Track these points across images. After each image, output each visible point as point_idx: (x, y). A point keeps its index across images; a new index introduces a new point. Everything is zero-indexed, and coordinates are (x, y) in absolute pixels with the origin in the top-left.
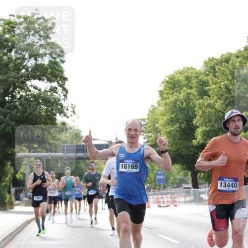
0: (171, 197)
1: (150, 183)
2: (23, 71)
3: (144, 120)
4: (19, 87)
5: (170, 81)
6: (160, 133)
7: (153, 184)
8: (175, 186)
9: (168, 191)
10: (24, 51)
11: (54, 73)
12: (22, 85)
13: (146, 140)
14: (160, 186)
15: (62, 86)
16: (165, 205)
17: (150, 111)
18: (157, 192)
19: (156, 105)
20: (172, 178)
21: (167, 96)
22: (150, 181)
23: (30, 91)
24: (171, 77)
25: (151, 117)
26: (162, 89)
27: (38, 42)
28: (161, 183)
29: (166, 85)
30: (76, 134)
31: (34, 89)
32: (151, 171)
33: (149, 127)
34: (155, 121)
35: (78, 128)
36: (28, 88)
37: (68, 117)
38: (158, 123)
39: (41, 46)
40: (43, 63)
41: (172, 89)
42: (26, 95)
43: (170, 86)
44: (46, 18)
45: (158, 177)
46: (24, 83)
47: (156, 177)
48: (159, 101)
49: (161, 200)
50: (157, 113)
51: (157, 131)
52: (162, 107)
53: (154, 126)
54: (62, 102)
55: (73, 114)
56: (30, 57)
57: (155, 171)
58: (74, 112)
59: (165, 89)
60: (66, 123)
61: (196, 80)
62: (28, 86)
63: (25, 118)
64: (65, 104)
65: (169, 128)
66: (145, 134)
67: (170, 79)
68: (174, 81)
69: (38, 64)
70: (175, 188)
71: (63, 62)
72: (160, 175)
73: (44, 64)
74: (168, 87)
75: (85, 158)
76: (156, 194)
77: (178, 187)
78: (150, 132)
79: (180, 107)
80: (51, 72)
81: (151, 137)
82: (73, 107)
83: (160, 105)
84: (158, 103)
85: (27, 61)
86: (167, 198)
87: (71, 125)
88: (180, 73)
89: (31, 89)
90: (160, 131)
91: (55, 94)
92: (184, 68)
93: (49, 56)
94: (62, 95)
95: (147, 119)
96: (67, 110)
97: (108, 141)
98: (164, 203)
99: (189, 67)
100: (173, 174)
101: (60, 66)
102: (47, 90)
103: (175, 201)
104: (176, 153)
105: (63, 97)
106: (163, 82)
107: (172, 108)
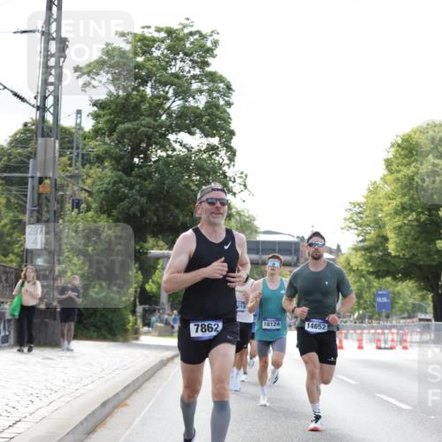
0: (397, 334)
1: (365, 308)
2: (164, 117)
3: (359, 204)
4: (156, 143)
5: (405, 144)
6: (384, 227)
7: (370, 309)
8: (406, 315)
9: (394, 323)
10: (165, 86)
11: (214, 121)
12: (161, 140)
13: (361, 238)
14: (380, 314)
16: (387, 346)
17: (370, 191)
18: (375, 323)
19: (379, 181)
20: (401, 302)
21: (398, 168)
22: (365, 305)
23: (174, 150)
24: (406, 137)
25: (370, 201)
26: (390, 156)
27: (189, 72)
28: (384, 310)
29: (397, 150)
30: (246, 222)
31: (180, 148)
32: (367, 290)
33: (367, 217)
34: (377, 208)
35: (251, 213)
36: (170, 145)
37: (234, 194)
38: (382, 211)
39: (194, 77)
40: (196, 105)
41: (406, 156)
42: (168, 156)
43: (402, 153)
44: (204, 33)
45: (379, 300)
46: (164, 136)
47: (374, 300)
48: (385, 176)
49: (382, 338)
50: (380, 196)
51: (379, 225)
52: (390, 185)
53: (375, 215)
54: (225, 168)
55: (243, 188)
56: (176, 94)
57: (374, 290)
58: (245, 186)
59: (395, 157)
62: (171, 141)
63: (165, 193)
64: (230, 173)
65: (399, 221)
66: (360, 228)
67: (404, 140)
68: (411, 144)
69: (188, 108)
70: (404, 318)
71: (229, 104)
72: (382, 296)
73: (198, 108)
74: (401, 155)
75: (260, 262)
76: (373, 328)
77: (409, 317)
78: (368, 225)
79: (418, 186)
80: (209, 121)
81: (370, 233)
82: (244, 176)
83: (386, 183)
84: (384, 179)
85: (171, 101)
86: (392, 335)
87: (239, 209)
89: (177, 146)
90: (385, 224)
91: (214, 156)
93: (207, 94)
94: (226, 158)
95: (365, 204)
96: (234, 182)
97: (298, 237)
98: (386, 342)
100: (402, 296)
101: (225, 111)
102: (203, 149)
103: (405, 341)
104: (410, 261)
105: (227, 161)
106: (393, 145)
107: (406, 186)
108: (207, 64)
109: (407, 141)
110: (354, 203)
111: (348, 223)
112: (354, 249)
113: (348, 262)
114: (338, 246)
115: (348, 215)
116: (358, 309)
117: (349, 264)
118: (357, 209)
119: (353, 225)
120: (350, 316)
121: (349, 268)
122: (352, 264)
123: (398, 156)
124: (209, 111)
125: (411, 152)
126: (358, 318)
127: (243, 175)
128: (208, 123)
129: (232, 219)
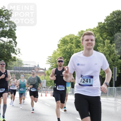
1: (52, 85)
3: (50, 57)
5: (63, 40)
11: (11, 34)
13: (51, 66)
15: (14, 40)
17: (54, 53)
19: (56, 50)
21: (61, 47)
22: (52, 84)
24: (63, 38)
25: (54, 56)
26: (59, 43)
29: (61, 42)
31: (2, 42)
33: (53, 60)
34: (55, 58)
35: (21, 59)
37: (17, 54)
41: (64, 43)
43: (63, 42)
48: (58, 49)
50: (56, 54)
51: (56, 62)
52: (59, 51)
53: (55, 60)
54: (14, 47)
58: (20, 52)
60: (16, 57)
61: (75, 40)
64: (15, 48)
66: (51, 63)
69: (4, 30)
71: (15, 30)
73: (6, 30)
74: (62, 43)
78: (53, 62)
79: (67, 51)
81: (54, 65)
83: (58, 51)
84: (57, 50)
87: (18, 58)
88: (67, 37)
91: (11, 44)
92: (69, 35)
93: (9, 27)
94: (14, 45)
95: (52, 56)
96: (17, 51)
97: (34, 66)
99: (72, 34)
101: (14, 32)
102: (8, 42)
105: (15, 45)
106: (60, 40)
107: (63, 52)
108: (9, 19)
109: (64, 39)
110: (49, 57)
111: (48, 62)
112: (49, 69)
113: (48, 72)
114: (45, 68)
115: (48, 60)
116: (51, 85)
117: (48, 73)
118: (50, 58)
119: (49, 62)
120: (49, 87)
121: (48, 74)
122: (49, 73)
123: (61, 43)
124: (10, 31)
125: (65, 42)
126: (51, 88)
127: (19, 49)
128: (9, 35)
129: (16, 61)
